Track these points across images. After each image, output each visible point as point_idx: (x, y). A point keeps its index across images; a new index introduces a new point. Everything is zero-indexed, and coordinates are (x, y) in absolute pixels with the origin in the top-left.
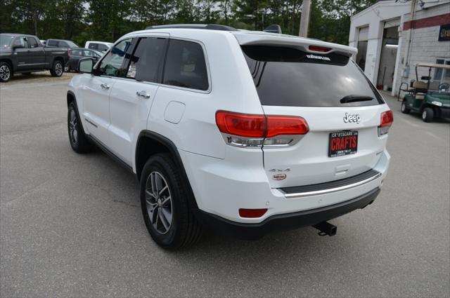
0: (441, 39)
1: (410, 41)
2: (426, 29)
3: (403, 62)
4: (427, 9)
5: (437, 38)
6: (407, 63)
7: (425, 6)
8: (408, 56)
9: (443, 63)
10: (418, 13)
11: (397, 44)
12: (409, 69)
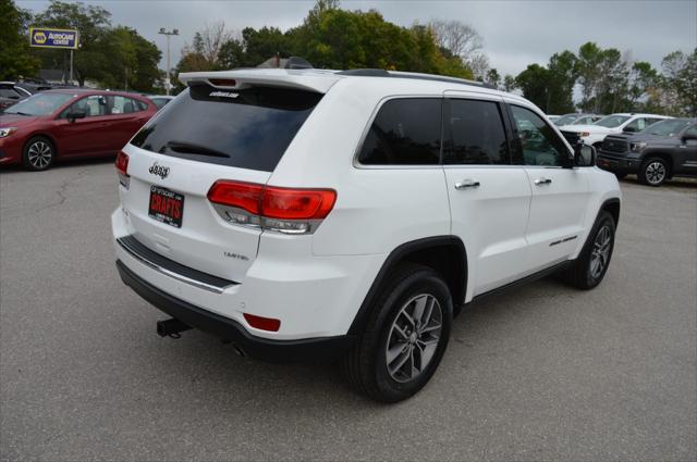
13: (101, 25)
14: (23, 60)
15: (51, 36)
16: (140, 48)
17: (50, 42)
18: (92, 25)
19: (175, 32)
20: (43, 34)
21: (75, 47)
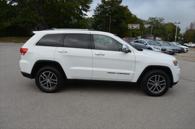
13: (162, 22)
14: (138, 32)
15: (133, 26)
16: (174, 28)
17: (132, 27)
18: (159, 23)
19: (179, 23)
20: (131, 26)
21: (138, 28)
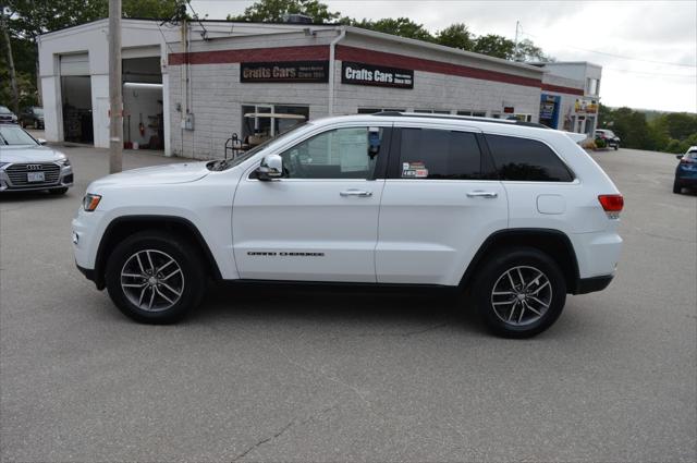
0: (243, 80)
1: (188, 80)
2: (214, 66)
3: (179, 109)
4: (210, 40)
5: (238, 79)
6: (188, 111)
7: (210, 36)
8: (187, 100)
9: (254, 112)
10: (194, 44)
11: (161, 83)
12: (194, 119)
